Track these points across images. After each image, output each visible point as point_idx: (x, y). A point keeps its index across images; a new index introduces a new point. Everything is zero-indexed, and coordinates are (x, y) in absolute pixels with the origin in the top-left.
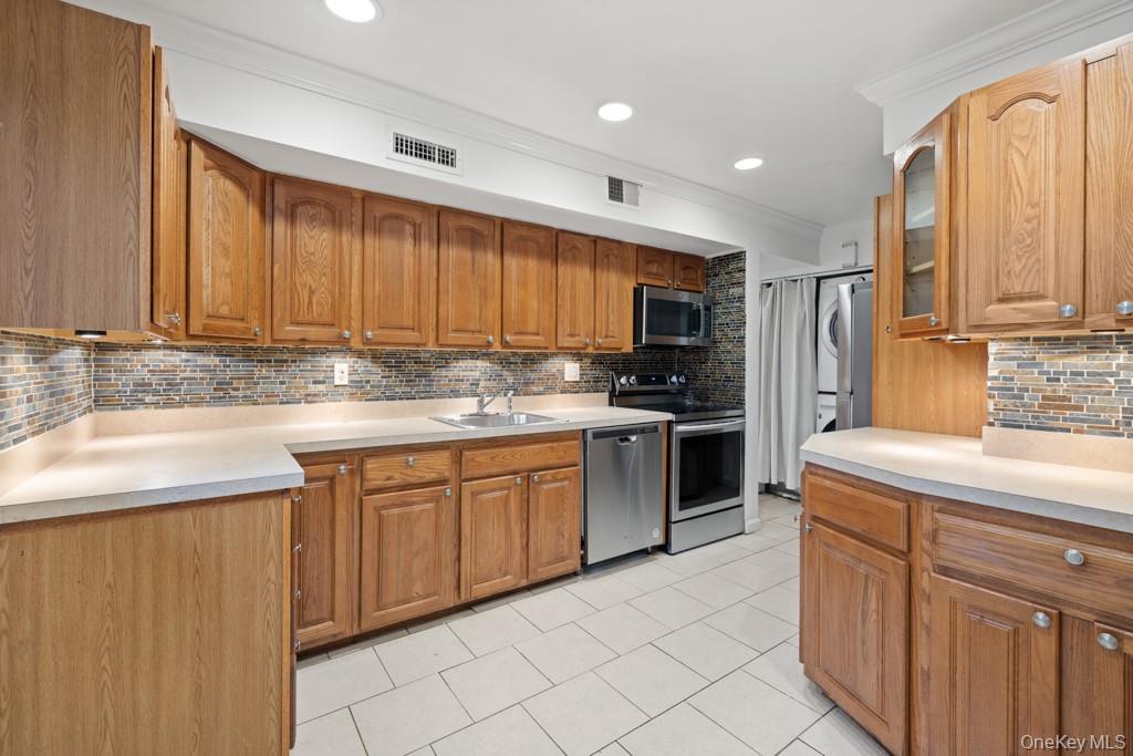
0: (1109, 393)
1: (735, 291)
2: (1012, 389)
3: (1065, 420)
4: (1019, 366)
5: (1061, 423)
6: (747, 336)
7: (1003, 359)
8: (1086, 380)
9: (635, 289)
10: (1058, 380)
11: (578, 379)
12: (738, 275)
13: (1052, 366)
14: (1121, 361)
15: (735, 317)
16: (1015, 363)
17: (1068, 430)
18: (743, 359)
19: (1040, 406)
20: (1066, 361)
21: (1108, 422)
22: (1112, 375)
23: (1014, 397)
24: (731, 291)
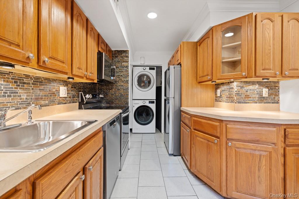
0: (255, 94)
1: (125, 64)
2: (239, 94)
3: (249, 100)
4: (241, 88)
6: (129, 80)
7: (238, 86)
8: (252, 91)
9: (98, 52)
10: (247, 91)
11: (66, 96)
12: (125, 58)
13: (246, 88)
14: (257, 87)
15: (125, 73)
17: (249, 103)
18: (128, 88)
19: (244, 98)
21: (255, 100)
22: (256, 90)
23: (240, 96)
24: (123, 64)
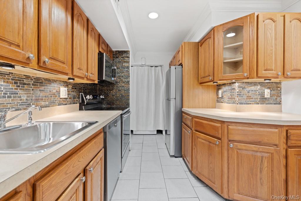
0: (257, 95)
1: (125, 64)
2: (241, 95)
4: (242, 89)
5: (250, 102)
6: (130, 81)
7: (239, 87)
8: (254, 92)
9: (98, 53)
10: (249, 92)
11: (66, 97)
12: (126, 59)
13: (248, 89)
14: (259, 88)
15: (126, 74)
16: (242, 88)
17: (251, 104)
18: (129, 89)
19: (246, 99)
20: (251, 88)
21: (257, 101)
22: (258, 91)
23: (242, 97)
